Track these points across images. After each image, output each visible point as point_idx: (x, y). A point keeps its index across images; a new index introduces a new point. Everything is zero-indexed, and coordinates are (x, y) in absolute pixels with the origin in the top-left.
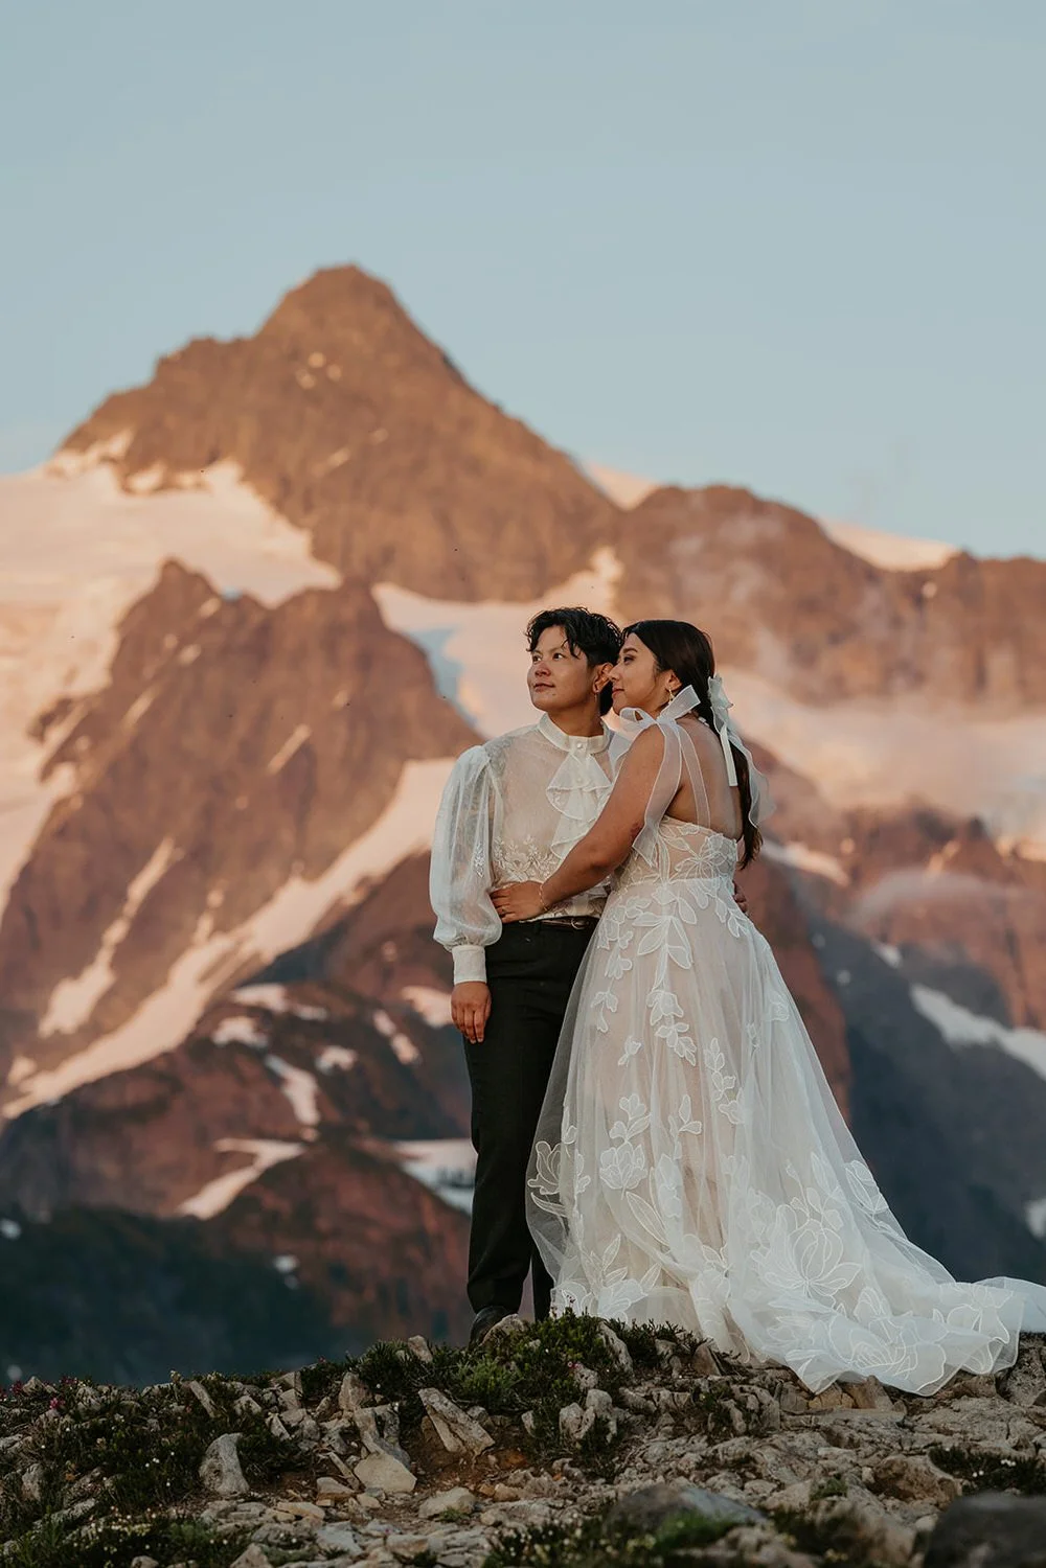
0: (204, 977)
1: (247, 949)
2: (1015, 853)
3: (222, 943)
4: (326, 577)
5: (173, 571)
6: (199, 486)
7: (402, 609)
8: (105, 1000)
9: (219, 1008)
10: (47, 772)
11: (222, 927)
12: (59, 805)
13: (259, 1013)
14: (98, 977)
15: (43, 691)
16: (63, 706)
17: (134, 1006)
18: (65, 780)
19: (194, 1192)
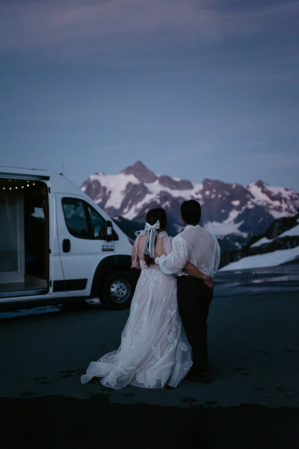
4: (140, 182)
5: (129, 182)
6: (130, 175)
7: (145, 184)
15: (121, 190)
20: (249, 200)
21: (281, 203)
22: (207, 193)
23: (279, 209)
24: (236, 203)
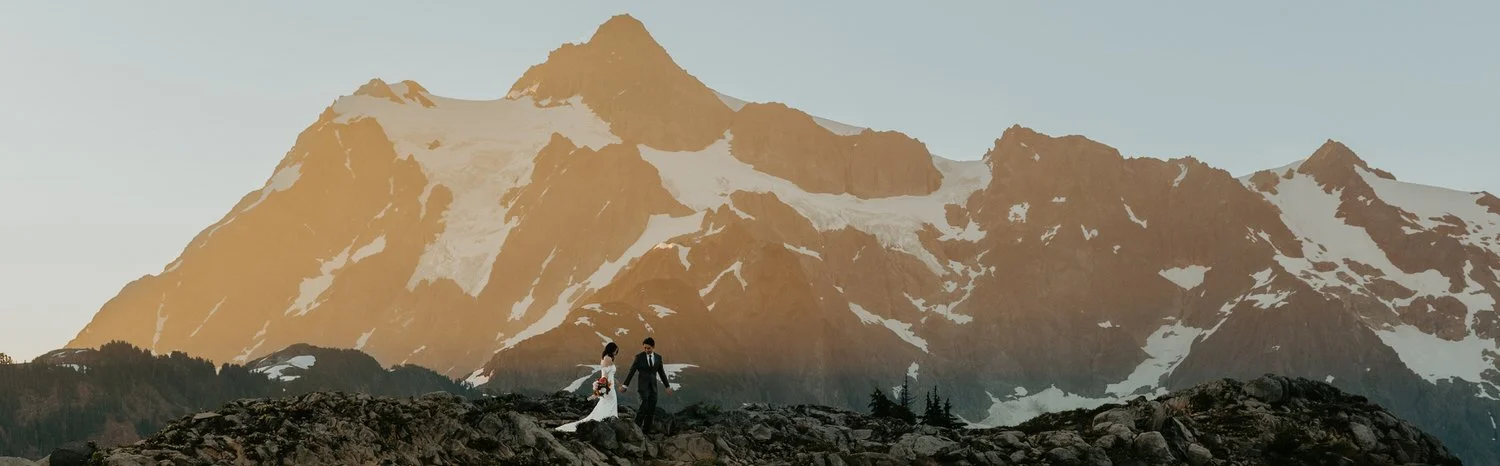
0: (569, 301)
1: (588, 287)
2: (888, 248)
3: (578, 286)
4: (617, 140)
5: (556, 136)
6: (567, 103)
7: (648, 154)
8: (531, 308)
9: (576, 313)
10: (507, 219)
11: (577, 280)
12: (513, 230)
13: (591, 314)
14: (529, 300)
15: (507, 185)
16: (514, 192)
17: (545, 311)
18: (514, 222)
19: (568, 385)
20: (1263, 259)
21: (1458, 284)
22: (1019, 211)
23: (1442, 319)
24: (1188, 277)
